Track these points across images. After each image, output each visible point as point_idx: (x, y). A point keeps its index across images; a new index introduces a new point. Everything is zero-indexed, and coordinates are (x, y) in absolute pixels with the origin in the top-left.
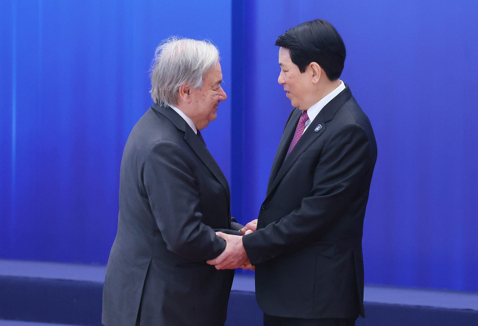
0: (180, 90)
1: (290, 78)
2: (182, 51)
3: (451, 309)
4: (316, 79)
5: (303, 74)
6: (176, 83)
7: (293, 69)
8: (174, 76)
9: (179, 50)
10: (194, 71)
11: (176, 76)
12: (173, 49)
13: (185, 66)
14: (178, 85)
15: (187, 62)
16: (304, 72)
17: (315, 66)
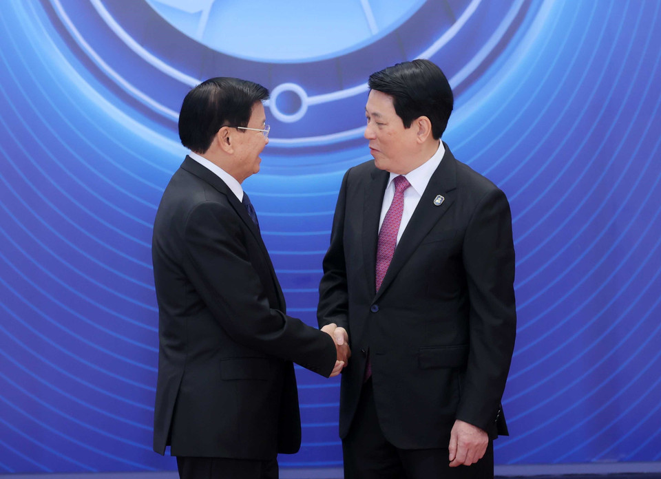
5: (408, 130)
7: (395, 122)
16: (409, 127)
17: (425, 122)
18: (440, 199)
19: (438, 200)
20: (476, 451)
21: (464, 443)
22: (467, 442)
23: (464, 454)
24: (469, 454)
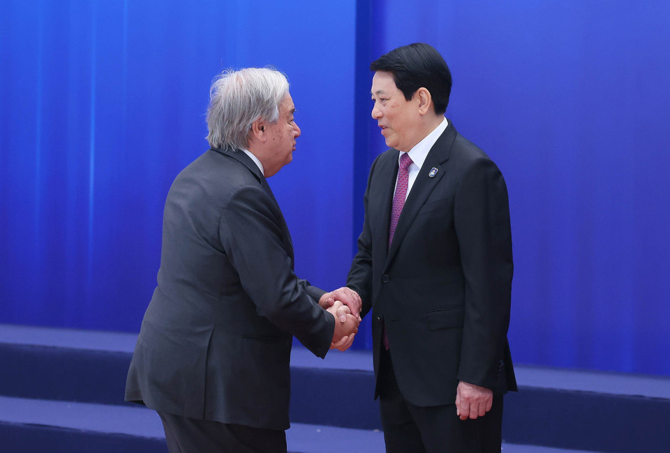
0: (253, 128)
1: (394, 107)
2: (248, 81)
3: (618, 395)
4: (425, 109)
5: (409, 103)
6: (249, 119)
7: (397, 96)
8: (244, 111)
9: (244, 82)
10: (268, 102)
11: (247, 111)
12: (235, 80)
13: (256, 97)
14: (251, 122)
15: (258, 92)
16: (410, 100)
17: (425, 93)
18: (434, 171)
19: (432, 173)
20: (479, 404)
21: (464, 398)
22: (466, 396)
23: (466, 407)
24: (472, 407)
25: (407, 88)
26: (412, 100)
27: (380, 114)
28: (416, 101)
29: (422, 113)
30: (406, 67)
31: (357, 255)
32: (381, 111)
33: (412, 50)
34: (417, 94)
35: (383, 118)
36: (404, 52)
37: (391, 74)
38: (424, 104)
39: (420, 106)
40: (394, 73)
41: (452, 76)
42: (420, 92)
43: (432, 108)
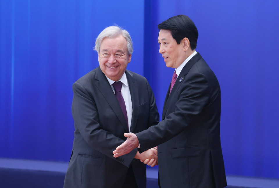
1: (171, 48)
4: (187, 48)
25: (178, 38)
26: (181, 44)
27: (163, 51)
28: (182, 44)
29: (185, 50)
30: (178, 28)
31: (180, 100)
32: (164, 50)
33: (179, 18)
34: (182, 41)
35: (165, 53)
36: (175, 20)
37: (170, 31)
38: (186, 46)
39: (184, 47)
40: (171, 31)
41: (198, 32)
42: (184, 40)
43: (190, 47)
